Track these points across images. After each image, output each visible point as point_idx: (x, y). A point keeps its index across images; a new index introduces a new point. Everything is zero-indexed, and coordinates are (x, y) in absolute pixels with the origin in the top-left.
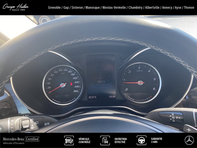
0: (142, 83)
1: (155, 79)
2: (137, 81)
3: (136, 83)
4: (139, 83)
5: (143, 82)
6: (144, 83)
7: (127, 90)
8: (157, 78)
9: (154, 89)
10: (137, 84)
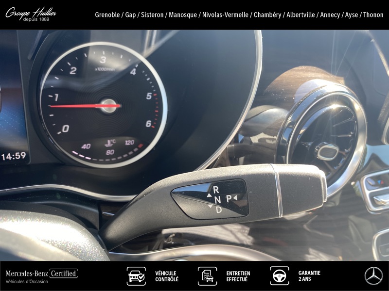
0: (114, 106)
1: (149, 96)
2: (99, 102)
3: (96, 106)
4: (104, 106)
5: (118, 102)
6: (120, 106)
7: (65, 129)
8: (154, 93)
9: (148, 124)
10: (99, 110)
